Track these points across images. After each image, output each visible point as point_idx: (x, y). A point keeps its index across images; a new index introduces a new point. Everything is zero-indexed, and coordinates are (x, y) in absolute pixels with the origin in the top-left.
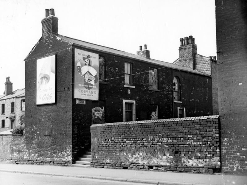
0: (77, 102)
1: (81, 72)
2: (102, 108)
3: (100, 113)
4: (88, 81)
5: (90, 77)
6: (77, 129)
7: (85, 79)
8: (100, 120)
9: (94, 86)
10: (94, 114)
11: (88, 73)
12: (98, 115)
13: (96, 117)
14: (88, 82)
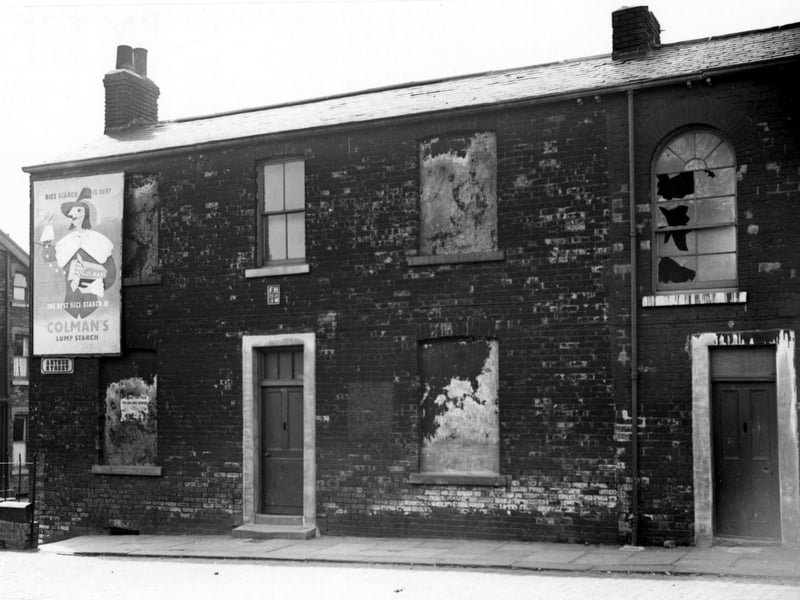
0: (44, 367)
1: (55, 259)
2: (150, 382)
3: (141, 400)
4: (80, 285)
5: (88, 270)
6: (46, 462)
7: (71, 281)
8: (141, 428)
9: (103, 300)
10: (114, 405)
11: (79, 258)
12: (134, 408)
13: (123, 418)
14: (81, 289)
